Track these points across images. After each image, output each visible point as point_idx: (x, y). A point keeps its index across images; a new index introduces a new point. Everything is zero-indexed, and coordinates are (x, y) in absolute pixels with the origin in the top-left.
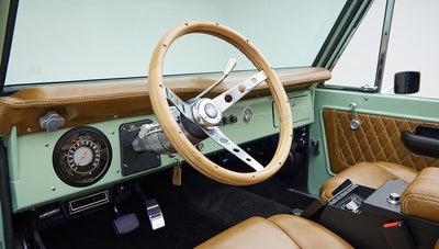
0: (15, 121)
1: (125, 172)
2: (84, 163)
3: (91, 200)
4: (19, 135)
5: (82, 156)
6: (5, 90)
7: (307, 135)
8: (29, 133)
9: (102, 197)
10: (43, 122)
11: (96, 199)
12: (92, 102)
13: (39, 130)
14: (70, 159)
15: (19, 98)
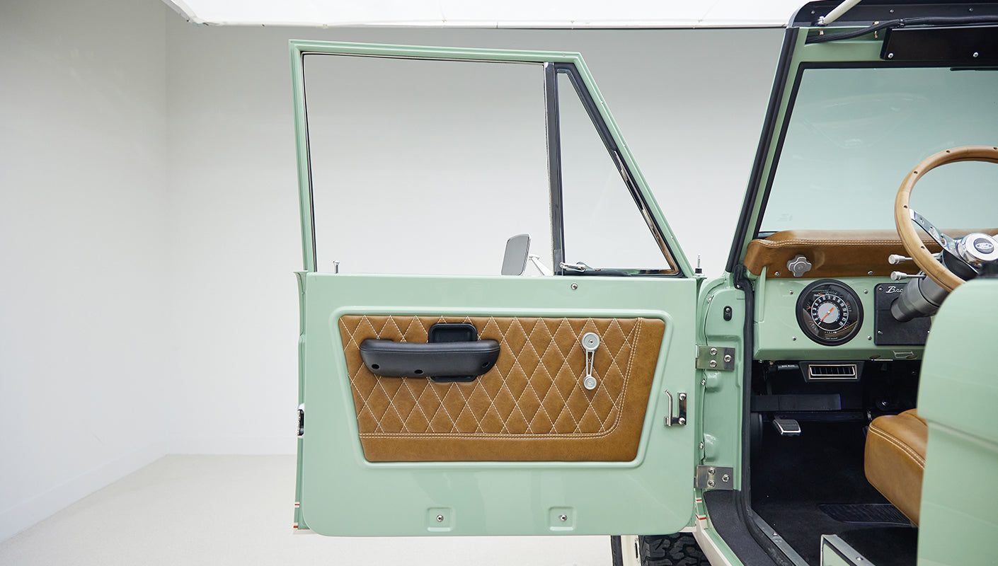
0: (765, 262)
1: (878, 341)
2: (829, 320)
4: (768, 278)
5: (828, 313)
6: (760, 235)
8: (777, 277)
9: (849, 370)
10: (792, 265)
11: (841, 370)
12: (842, 246)
13: (788, 275)
14: (814, 311)
15: (771, 240)
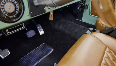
3: (17, 28)
7: (85, 2)
14: (3, 9)
